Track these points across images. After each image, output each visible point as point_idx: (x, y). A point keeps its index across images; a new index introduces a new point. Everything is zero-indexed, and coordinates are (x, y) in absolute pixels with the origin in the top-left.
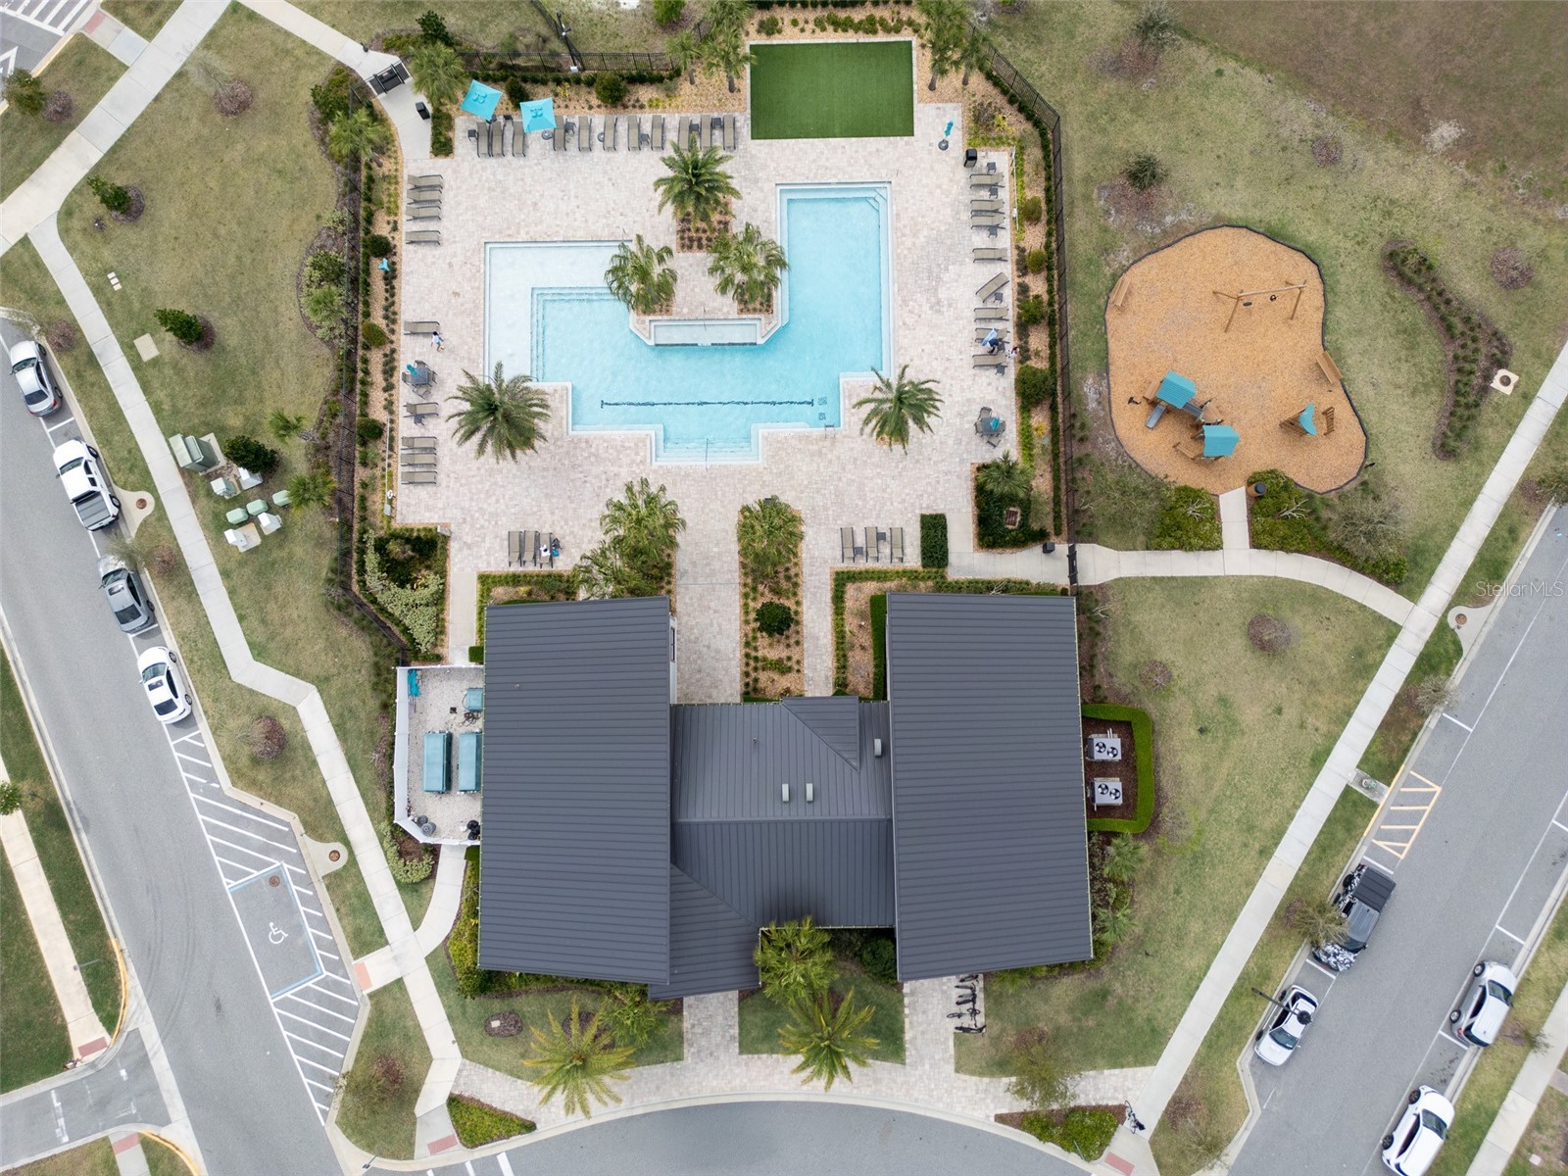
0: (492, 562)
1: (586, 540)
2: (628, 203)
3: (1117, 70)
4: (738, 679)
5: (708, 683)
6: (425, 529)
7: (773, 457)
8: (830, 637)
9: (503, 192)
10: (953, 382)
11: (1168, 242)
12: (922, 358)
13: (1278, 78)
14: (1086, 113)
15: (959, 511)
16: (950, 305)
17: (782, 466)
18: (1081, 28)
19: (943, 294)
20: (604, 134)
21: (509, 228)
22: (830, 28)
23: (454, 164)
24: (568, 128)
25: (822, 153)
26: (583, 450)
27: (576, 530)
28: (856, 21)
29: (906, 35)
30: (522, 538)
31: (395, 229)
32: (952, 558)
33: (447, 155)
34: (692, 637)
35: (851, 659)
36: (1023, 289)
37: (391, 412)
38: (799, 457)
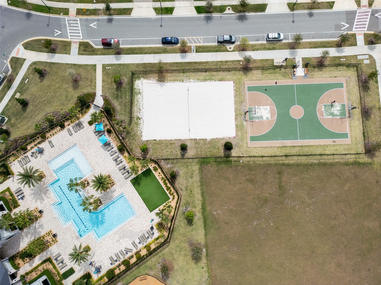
0: (13, 188)
1: (28, 203)
2: (102, 165)
3: (191, 245)
4: (16, 252)
5: (12, 247)
6: (12, 171)
7: (66, 229)
8: (36, 265)
9: (89, 140)
10: (104, 255)
11: (160, 280)
12: (105, 245)
13: (210, 281)
14: (178, 245)
15: (78, 274)
16: (120, 244)
17: (66, 232)
18: (195, 232)
19: (121, 241)
20: (113, 151)
21: (82, 146)
22: (163, 181)
23: (89, 127)
24: (109, 144)
25: (136, 197)
26: (45, 190)
27: (29, 199)
28: (168, 185)
29: (171, 197)
30: (21, 190)
31: (69, 125)
32: (67, 279)
33: (89, 125)
34: (20, 237)
35: (33, 273)
36: (132, 257)
37: (31, 149)
38: (70, 234)
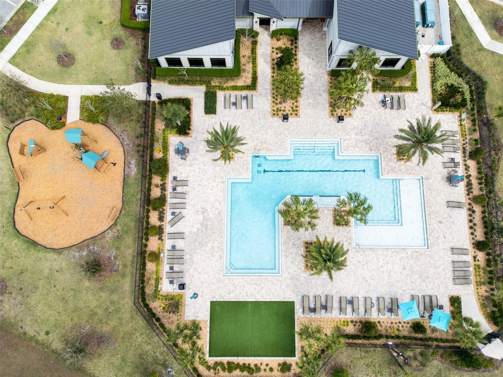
0: (411, 97)
1: (370, 106)
2: (357, 268)
3: (101, 338)
4: (300, 46)
5: (313, 44)
6: (444, 111)
7: (284, 142)
8: (259, 62)
9: (421, 276)
10: (198, 174)
11: (87, 241)
12: (212, 186)
13: (17, 330)
14: (121, 312)
15: (198, 116)
16: (198, 211)
17: (280, 137)
18: (118, 362)
19: (201, 217)
20: (372, 307)
21: (417, 256)
22: (252, 366)
23: (448, 292)
24: (391, 310)
25: (258, 293)
26: (373, 146)
27: (374, 111)
28: (238, 370)
29: (211, 360)
30: (399, 107)
31: (475, 257)
32: (203, 95)
33: (452, 297)
34: (320, 63)
35: (250, 52)
36: (161, 219)
37: (466, 165)
38: (271, 142)
